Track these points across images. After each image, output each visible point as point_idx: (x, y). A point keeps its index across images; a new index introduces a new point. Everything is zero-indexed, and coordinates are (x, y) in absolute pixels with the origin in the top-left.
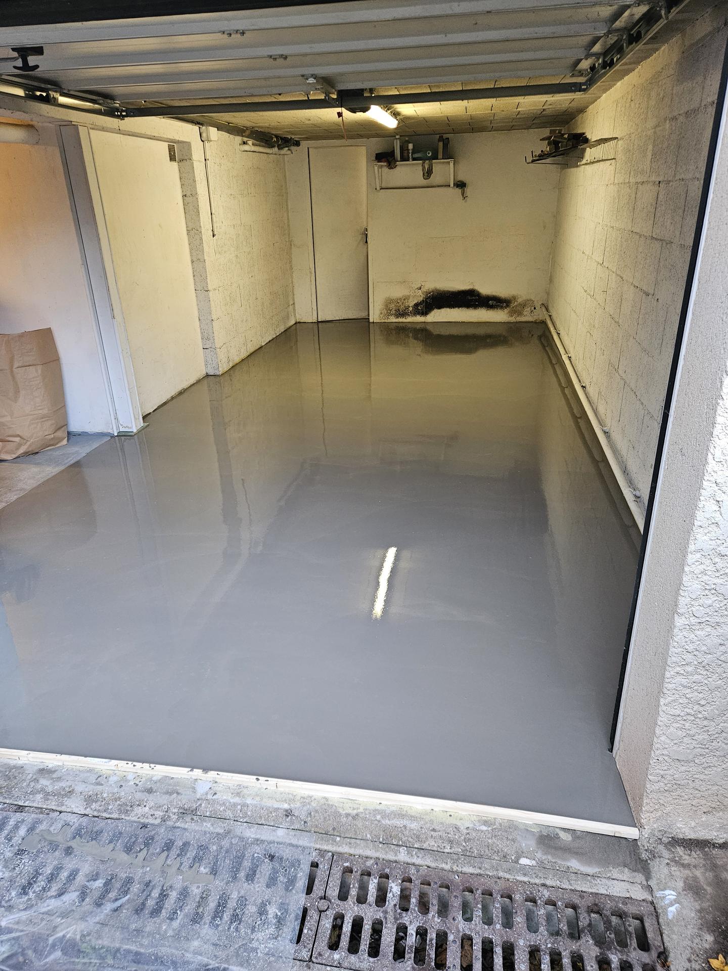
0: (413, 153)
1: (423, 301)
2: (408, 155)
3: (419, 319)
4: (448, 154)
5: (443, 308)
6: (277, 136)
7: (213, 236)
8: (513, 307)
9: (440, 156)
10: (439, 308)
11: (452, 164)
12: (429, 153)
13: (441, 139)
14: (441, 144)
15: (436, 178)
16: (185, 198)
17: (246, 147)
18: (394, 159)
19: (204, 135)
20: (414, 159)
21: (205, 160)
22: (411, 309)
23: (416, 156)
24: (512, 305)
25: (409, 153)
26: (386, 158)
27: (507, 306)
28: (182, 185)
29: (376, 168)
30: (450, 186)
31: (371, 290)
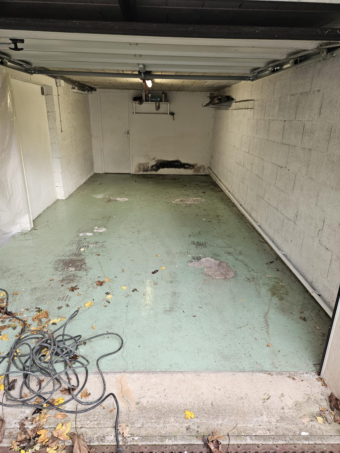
0: (151, 98)
1: (155, 164)
2: (149, 99)
3: (154, 173)
4: (167, 100)
5: (165, 168)
6: (88, 86)
7: (62, 132)
8: (196, 169)
9: (163, 100)
10: (163, 168)
11: (169, 105)
12: (158, 99)
13: (163, 93)
14: (164, 95)
15: (161, 110)
16: (48, 113)
17: (75, 90)
18: (142, 100)
19: (58, 84)
20: (151, 101)
21: (58, 95)
22: (150, 168)
23: (152, 100)
24: (195, 168)
25: (149, 98)
26: (138, 99)
27: (193, 168)
28: (47, 107)
29: (134, 104)
30: (167, 114)
31: (131, 159)
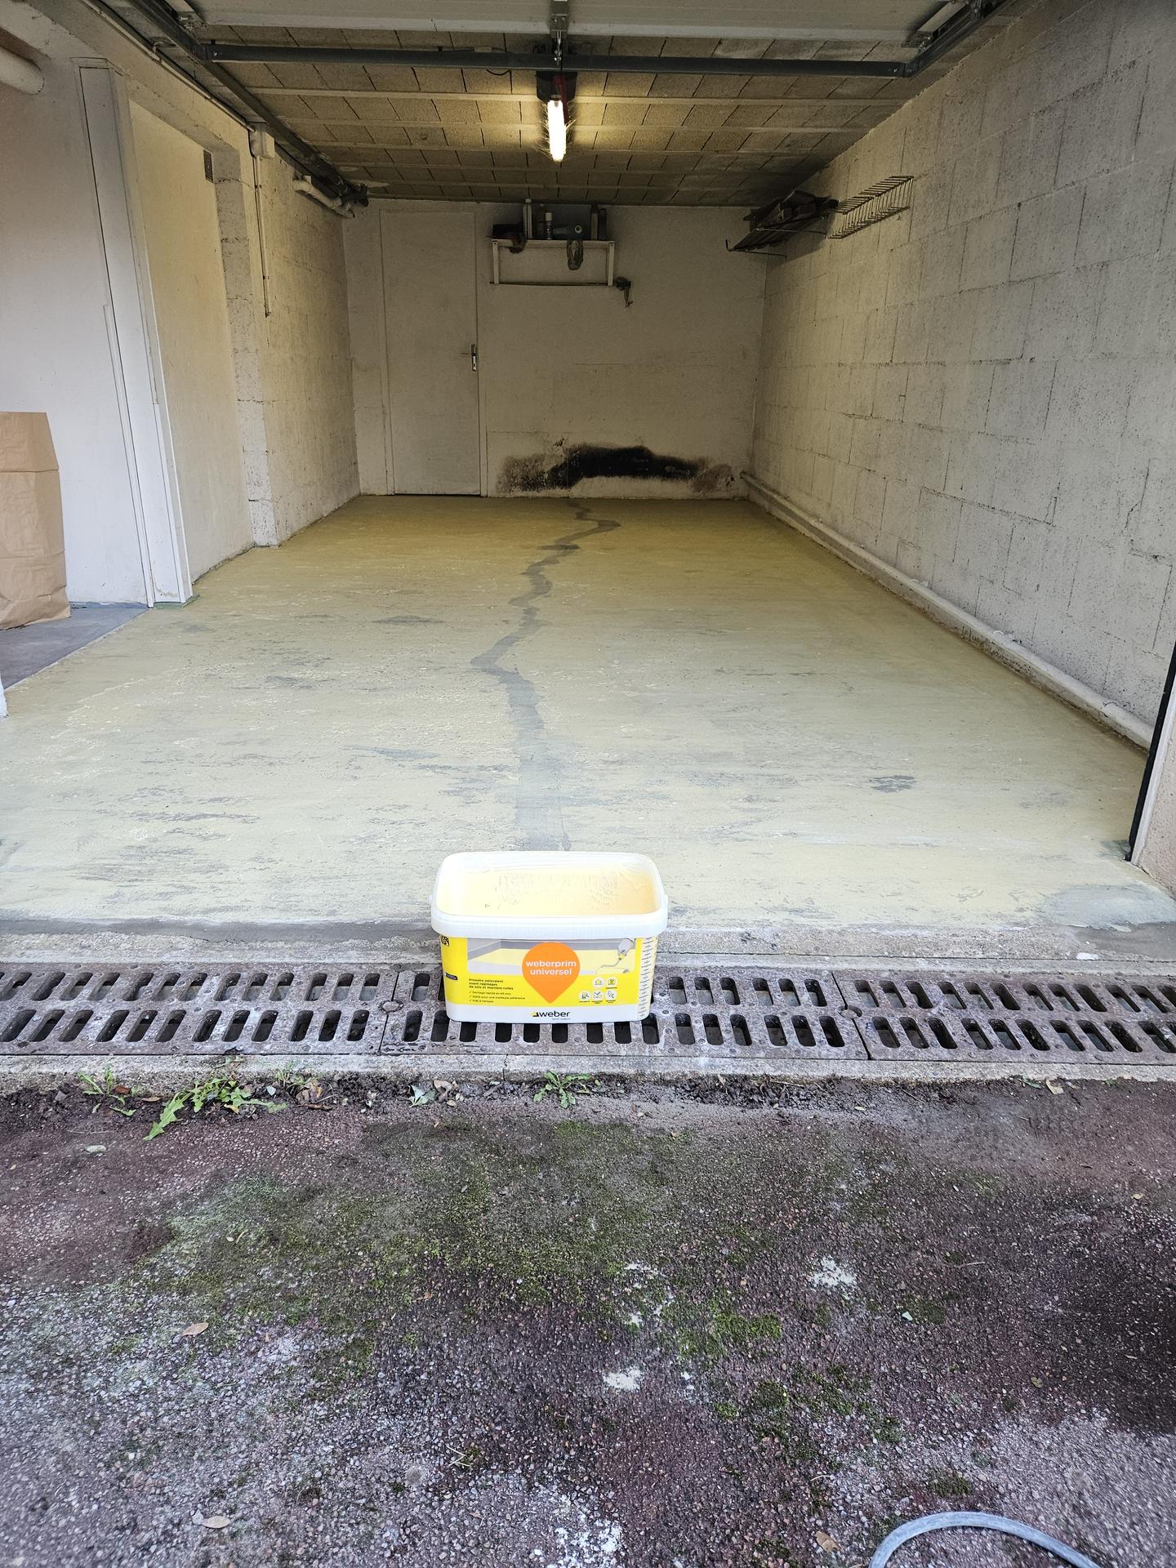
0: (552, 228)
1: (565, 463)
2: (545, 231)
3: (559, 492)
4: (605, 232)
5: (597, 476)
7: (267, 315)
8: (701, 477)
9: (594, 234)
10: (591, 475)
11: (612, 250)
12: (578, 230)
13: (594, 210)
14: (595, 216)
15: (587, 271)
16: (225, 244)
17: (303, 186)
18: (523, 235)
19: (256, 146)
20: (554, 238)
21: (256, 187)
22: (546, 476)
23: (557, 232)
24: (700, 473)
25: (546, 227)
26: (509, 232)
27: (693, 475)
28: (221, 222)
29: (495, 248)
30: (607, 284)
31: (483, 445)
